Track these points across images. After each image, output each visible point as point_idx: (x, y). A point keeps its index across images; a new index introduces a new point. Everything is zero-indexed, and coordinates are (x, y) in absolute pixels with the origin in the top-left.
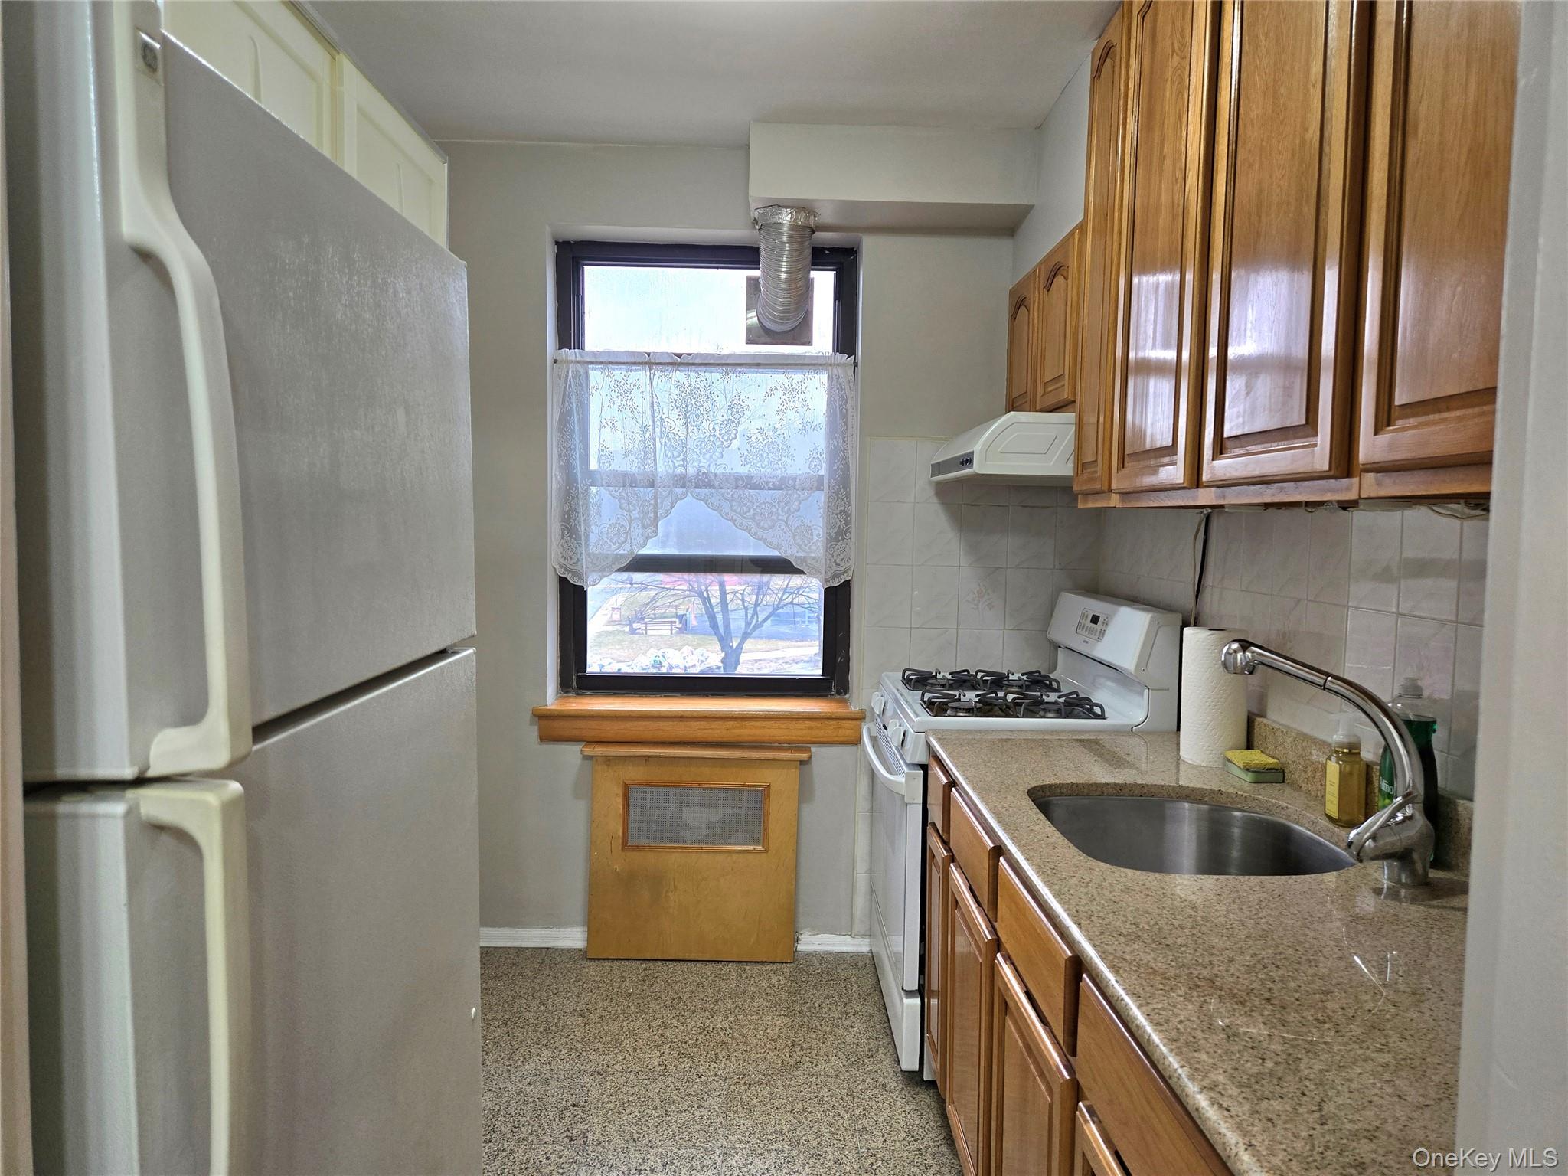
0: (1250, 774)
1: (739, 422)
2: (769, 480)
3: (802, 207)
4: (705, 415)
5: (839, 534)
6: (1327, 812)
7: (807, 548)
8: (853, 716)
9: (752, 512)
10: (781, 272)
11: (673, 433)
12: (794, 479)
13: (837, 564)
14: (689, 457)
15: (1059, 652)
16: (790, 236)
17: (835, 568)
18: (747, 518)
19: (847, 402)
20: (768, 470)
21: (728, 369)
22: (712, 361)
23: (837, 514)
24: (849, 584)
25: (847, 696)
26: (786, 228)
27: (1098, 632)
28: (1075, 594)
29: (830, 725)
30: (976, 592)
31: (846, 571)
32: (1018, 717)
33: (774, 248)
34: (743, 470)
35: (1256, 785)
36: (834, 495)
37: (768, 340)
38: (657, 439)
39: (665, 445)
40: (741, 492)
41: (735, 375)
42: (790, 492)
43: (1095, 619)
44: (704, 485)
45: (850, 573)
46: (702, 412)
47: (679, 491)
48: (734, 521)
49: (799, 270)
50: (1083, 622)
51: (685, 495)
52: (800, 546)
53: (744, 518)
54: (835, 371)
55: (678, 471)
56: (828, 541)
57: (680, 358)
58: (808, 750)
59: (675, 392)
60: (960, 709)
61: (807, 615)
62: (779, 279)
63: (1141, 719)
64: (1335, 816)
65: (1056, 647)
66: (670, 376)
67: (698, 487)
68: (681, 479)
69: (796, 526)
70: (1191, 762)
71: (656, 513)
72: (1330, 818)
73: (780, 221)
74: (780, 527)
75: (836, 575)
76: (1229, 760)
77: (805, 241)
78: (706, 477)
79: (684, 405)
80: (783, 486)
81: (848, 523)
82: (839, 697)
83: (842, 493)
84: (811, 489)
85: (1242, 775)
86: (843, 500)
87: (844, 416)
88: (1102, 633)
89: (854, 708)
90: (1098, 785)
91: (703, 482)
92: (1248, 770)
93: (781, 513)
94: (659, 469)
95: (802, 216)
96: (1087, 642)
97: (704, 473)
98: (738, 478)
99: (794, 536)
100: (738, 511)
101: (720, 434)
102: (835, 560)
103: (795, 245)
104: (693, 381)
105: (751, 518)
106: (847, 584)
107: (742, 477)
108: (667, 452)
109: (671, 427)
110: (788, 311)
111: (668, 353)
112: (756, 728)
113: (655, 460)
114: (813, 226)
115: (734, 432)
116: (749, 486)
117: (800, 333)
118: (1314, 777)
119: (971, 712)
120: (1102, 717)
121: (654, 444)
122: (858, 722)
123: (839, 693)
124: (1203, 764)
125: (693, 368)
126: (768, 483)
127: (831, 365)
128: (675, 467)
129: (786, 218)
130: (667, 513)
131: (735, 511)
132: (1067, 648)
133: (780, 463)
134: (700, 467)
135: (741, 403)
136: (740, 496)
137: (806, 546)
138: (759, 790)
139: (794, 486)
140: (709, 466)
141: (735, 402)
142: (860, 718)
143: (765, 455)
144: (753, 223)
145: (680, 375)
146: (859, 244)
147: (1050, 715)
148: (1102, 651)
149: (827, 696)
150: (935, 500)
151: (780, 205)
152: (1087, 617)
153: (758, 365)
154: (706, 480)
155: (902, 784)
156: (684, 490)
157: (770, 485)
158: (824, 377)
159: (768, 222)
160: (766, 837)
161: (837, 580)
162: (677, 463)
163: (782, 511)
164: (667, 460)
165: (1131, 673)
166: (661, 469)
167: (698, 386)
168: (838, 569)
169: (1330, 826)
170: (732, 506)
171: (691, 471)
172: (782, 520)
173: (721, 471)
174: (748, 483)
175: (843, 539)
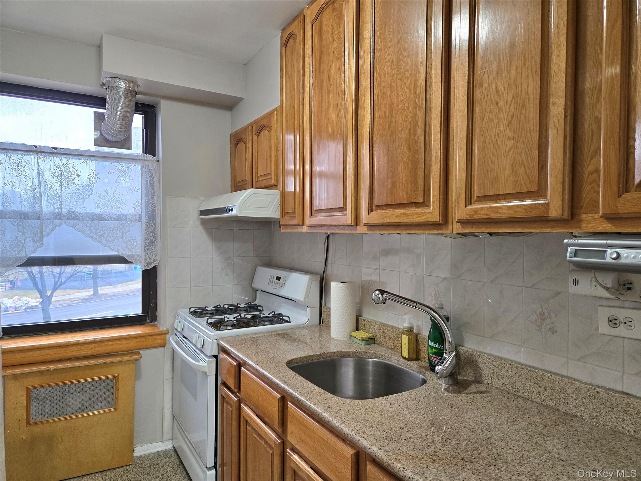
0: (364, 342)
1: (93, 186)
2: (112, 216)
3: (131, 81)
4: (73, 182)
5: (150, 243)
6: (403, 355)
7: (134, 250)
8: (162, 333)
9: (102, 233)
10: (118, 111)
11: (53, 190)
12: (126, 216)
13: (149, 258)
14: (63, 203)
15: (257, 293)
16: (125, 94)
17: (149, 260)
18: (100, 236)
19: (153, 178)
20: (111, 211)
21: (87, 158)
22: (76, 153)
23: (149, 233)
24: (156, 267)
25: (156, 323)
26: (122, 90)
27: (281, 284)
28: (263, 267)
29: (150, 339)
30: (220, 269)
31: (155, 261)
32: (255, 326)
33: (116, 99)
34: (97, 211)
35: (367, 346)
36: (147, 224)
37: (107, 145)
38: (42, 194)
39: (47, 197)
40: (96, 222)
41: (91, 161)
42: (123, 222)
43: (278, 278)
44: (73, 219)
45: (157, 262)
46: (71, 180)
47: (58, 222)
48: (92, 238)
49: (129, 112)
50: (272, 280)
51: (61, 224)
52: (130, 250)
53: (97, 235)
54: (147, 163)
55: (57, 211)
56: (145, 247)
57: (56, 150)
58: (139, 353)
59: (54, 168)
60: (228, 325)
61: (86, 276)
62: (117, 115)
63: (306, 321)
64: (407, 357)
65: (256, 290)
66: (51, 159)
67: (68, 219)
68: (58, 215)
69: (127, 240)
70: (336, 339)
71: (42, 233)
72: (404, 358)
73: (120, 86)
74: (118, 240)
75: (150, 263)
76: (352, 336)
77: (133, 98)
78: (74, 214)
79: (59, 176)
80: (120, 219)
81: (155, 237)
82: (151, 323)
83: (152, 223)
84: (136, 221)
85: (360, 342)
86: (152, 226)
87: (152, 185)
88: (284, 285)
89: (162, 328)
90: (310, 356)
91: (72, 217)
92: (363, 340)
93: (119, 233)
94: (43, 210)
95: (131, 85)
96: (276, 289)
97: (72, 212)
98: (93, 215)
99: (127, 244)
100: (94, 232)
101: (82, 192)
102: (149, 256)
103: (127, 99)
104: (65, 163)
105: (101, 236)
106: (155, 267)
107: (96, 214)
108: (49, 200)
109: (51, 187)
110: (120, 131)
111: (49, 147)
112: (109, 345)
113: (41, 205)
114: (137, 91)
115: (91, 191)
116: (100, 219)
117: (126, 143)
118: (390, 341)
119: (234, 326)
120: (289, 322)
121: (41, 196)
122: (165, 335)
123: (151, 322)
124: (342, 339)
125: (65, 156)
126: (111, 217)
127: (144, 160)
128: (55, 209)
129: (122, 85)
130: (49, 234)
131: (92, 232)
132: (262, 291)
133: (117, 207)
134: (70, 209)
135: (95, 176)
136: (95, 224)
137: (134, 249)
138: (113, 379)
139: (126, 220)
140: (75, 208)
141: (91, 175)
142: (166, 333)
143: (109, 203)
144: (101, 85)
145: (57, 159)
146: (158, 103)
147: (266, 323)
148: (284, 292)
149: (145, 324)
150: (200, 226)
151: (120, 78)
152: (274, 277)
153: (104, 157)
154: (74, 216)
155: (205, 366)
156: (61, 221)
157: (113, 219)
158: (139, 166)
159: (113, 85)
160: (116, 403)
161: (150, 266)
162: (56, 207)
163: (120, 232)
164: (49, 205)
165: (302, 302)
166: (45, 209)
167: (68, 166)
168: (151, 260)
169: (405, 361)
170: (90, 229)
171: (64, 211)
172: (119, 236)
173: (83, 211)
174: (100, 218)
175: (153, 245)
